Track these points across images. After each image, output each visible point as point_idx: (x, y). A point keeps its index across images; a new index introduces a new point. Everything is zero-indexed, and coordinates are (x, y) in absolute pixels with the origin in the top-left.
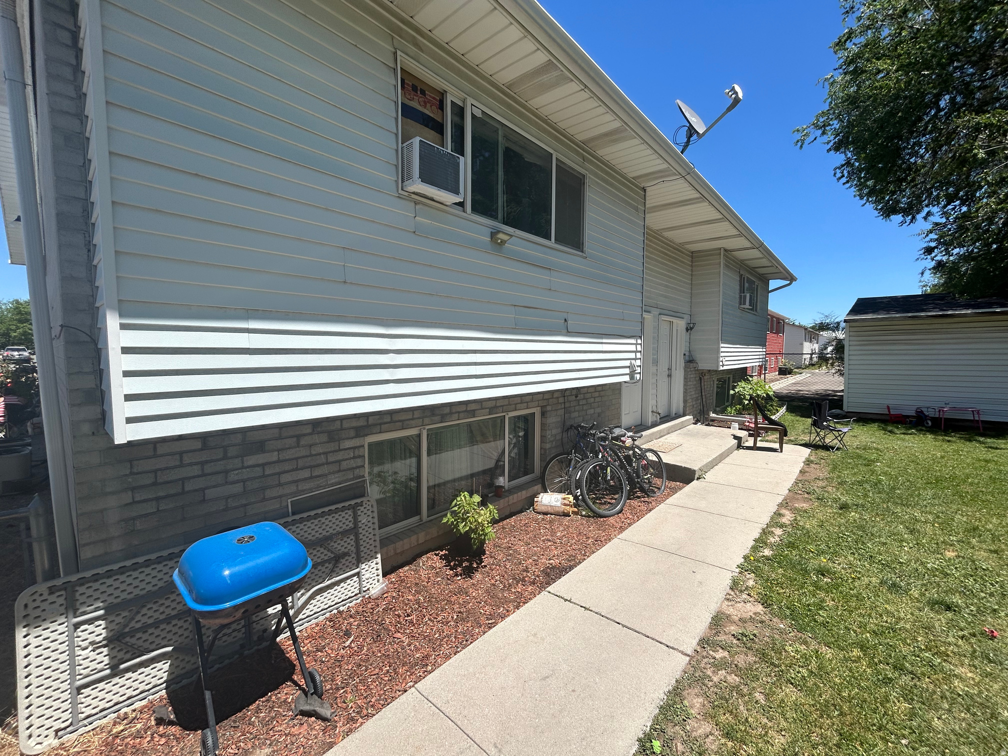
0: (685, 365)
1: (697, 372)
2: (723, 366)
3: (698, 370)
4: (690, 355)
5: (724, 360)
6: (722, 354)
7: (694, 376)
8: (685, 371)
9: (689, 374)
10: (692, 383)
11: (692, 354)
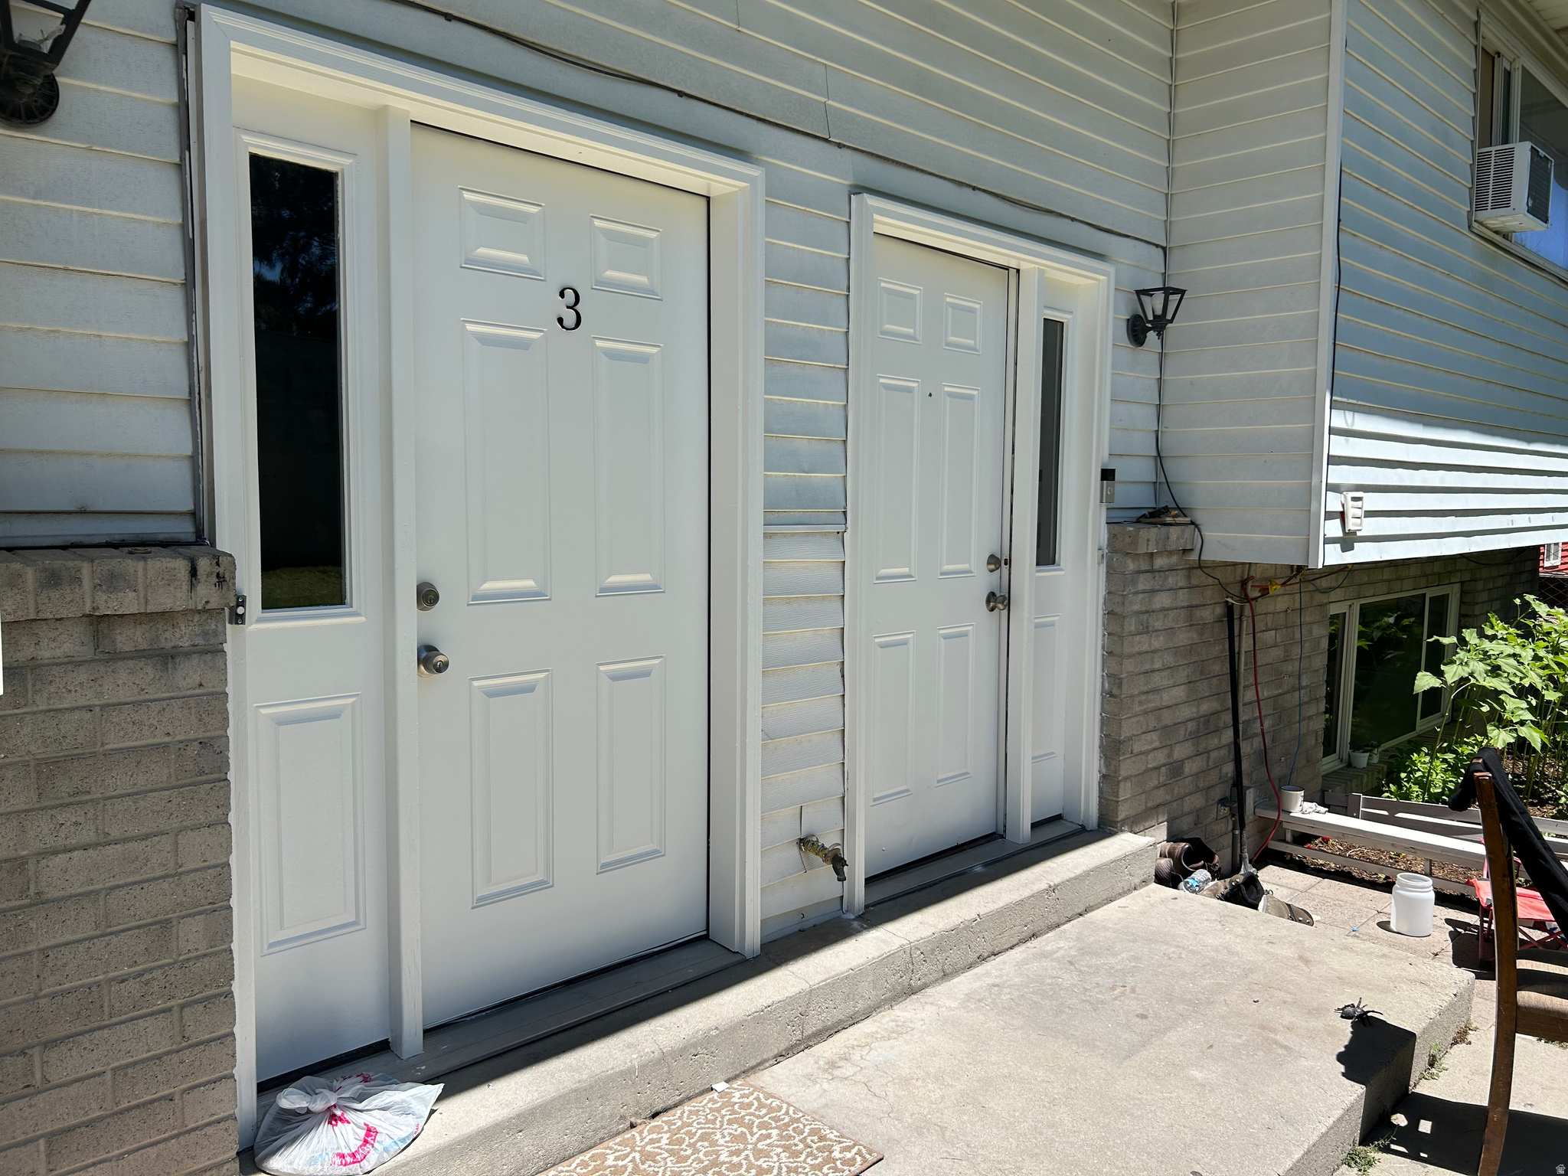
0: (1112, 538)
1: (1199, 578)
2: (1348, 541)
3: (1201, 566)
4: (1162, 482)
5: (1351, 512)
6: (1338, 475)
7: (1183, 599)
8: (1111, 572)
9: (1141, 587)
10: (1158, 642)
11: (1174, 470)
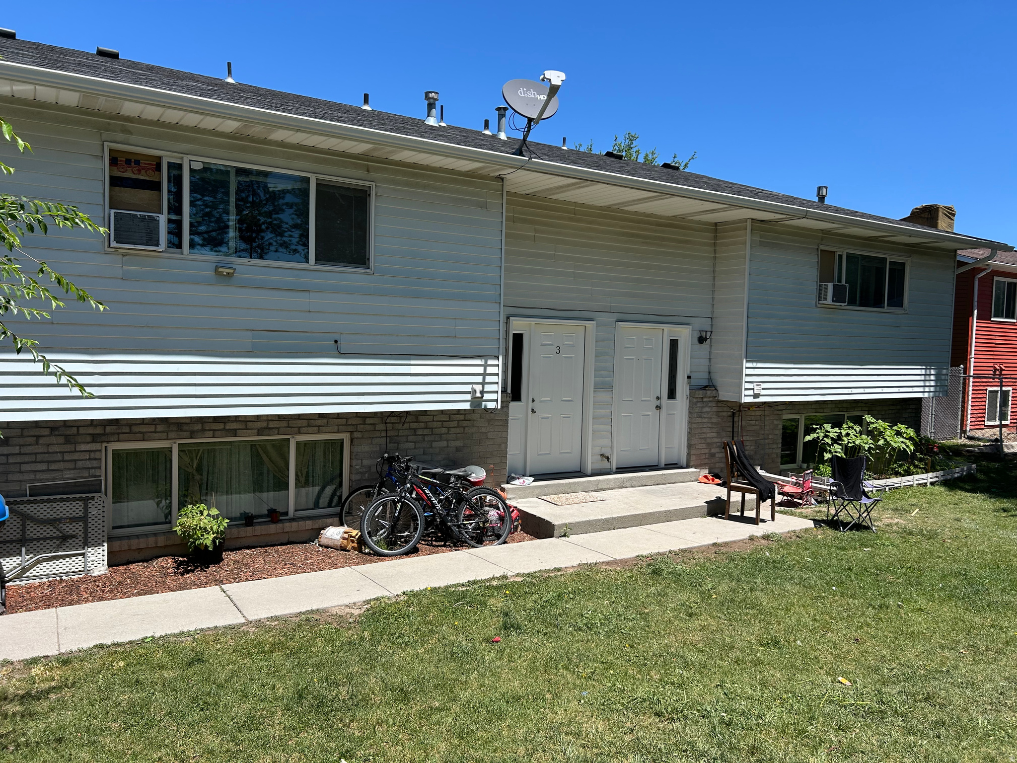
0: (691, 393)
1: (720, 404)
2: (755, 396)
4: (709, 379)
5: (758, 388)
6: (750, 379)
7: (715, 409)
8: (690, 402)
9: (698, 406)
10: (706, 420)
11: (713, 376)
